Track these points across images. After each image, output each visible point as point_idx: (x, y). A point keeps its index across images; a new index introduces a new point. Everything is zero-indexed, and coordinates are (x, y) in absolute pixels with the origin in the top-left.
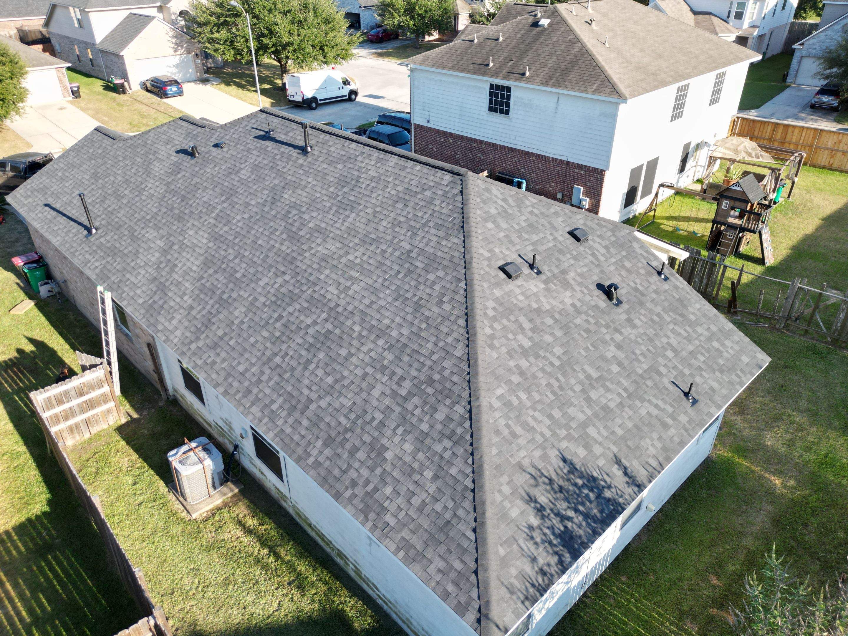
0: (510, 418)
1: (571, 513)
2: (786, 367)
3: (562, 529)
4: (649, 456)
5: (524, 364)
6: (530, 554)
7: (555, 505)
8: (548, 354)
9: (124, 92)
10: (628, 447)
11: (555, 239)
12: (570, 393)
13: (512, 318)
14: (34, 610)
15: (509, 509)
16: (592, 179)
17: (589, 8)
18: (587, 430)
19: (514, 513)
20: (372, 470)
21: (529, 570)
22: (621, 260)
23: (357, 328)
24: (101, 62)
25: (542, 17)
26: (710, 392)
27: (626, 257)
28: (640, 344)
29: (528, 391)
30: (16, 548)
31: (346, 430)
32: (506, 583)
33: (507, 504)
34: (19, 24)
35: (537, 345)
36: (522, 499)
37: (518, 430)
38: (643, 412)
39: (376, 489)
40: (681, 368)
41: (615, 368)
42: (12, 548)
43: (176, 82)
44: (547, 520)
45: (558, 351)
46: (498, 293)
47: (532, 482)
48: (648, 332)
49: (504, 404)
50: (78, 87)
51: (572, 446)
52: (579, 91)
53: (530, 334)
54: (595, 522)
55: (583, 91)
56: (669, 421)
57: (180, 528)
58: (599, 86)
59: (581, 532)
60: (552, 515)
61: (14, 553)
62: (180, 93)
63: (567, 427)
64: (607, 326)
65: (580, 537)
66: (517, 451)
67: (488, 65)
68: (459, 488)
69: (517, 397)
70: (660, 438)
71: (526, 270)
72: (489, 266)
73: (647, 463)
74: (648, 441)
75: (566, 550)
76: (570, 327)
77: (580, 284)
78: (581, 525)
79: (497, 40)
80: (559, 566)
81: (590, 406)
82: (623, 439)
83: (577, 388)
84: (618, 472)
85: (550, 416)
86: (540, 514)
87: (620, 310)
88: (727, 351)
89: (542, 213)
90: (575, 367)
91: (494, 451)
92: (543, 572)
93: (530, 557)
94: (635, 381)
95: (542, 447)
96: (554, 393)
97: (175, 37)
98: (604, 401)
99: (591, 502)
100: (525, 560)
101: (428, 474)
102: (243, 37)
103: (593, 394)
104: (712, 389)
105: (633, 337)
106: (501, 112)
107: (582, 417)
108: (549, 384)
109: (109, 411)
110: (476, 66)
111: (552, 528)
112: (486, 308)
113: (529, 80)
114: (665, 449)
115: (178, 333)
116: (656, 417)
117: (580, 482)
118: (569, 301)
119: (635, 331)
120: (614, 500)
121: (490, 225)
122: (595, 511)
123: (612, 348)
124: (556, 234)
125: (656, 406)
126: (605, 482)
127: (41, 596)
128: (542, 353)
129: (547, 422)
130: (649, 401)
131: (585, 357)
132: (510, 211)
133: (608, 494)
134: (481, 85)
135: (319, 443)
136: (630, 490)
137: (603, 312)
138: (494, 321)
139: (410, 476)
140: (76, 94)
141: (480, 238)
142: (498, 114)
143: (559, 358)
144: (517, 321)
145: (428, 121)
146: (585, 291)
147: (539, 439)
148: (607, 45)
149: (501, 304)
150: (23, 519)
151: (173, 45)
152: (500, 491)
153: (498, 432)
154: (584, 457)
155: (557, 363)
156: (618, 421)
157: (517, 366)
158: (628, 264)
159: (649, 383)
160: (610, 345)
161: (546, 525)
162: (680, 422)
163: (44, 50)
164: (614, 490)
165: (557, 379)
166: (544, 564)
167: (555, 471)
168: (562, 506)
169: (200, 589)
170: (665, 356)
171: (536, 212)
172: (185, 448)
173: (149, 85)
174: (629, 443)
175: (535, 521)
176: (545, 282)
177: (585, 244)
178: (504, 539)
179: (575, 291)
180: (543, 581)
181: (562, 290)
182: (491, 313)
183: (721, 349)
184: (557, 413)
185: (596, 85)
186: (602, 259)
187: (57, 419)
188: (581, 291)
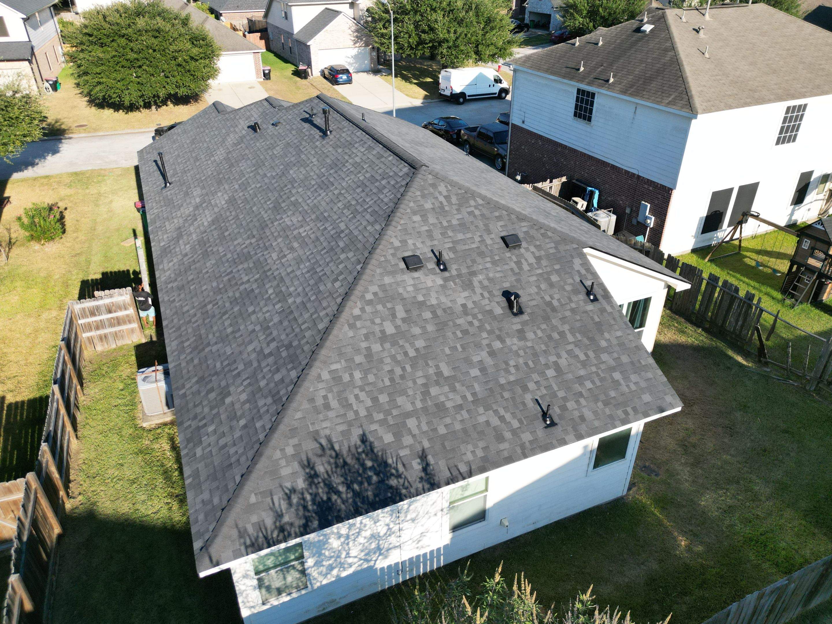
0: (331, 391)
1: (342, 489)
2: (787, 432)
3: (325, 498)
4: (462, 461)
5: (376, 347)
6: (279, 510)
7: (330, 477)
8: (407, 345)
9: (306, 77)
10: (444, 447)
11: (483, 241)
12: (410, 384)
13: (389, 305)
14: (6, 461)
15: (282, 468)
16: (660, 196)
17: (707, 15)
18: (407, 421)
19: (286, 471)
20: (212, 409)
21: (269, 522)
22: (549, 273)
23: (270, 291)
24: (296, 50)
25: (648, 22)
26: (578, 420)
27: (557, 271)
28: (519, 356)
29: (366, 373)
30: (22, 414)
31: (216, 373)
32: (240, 526)
33: (283, 463)
34: (249, 16)
35: (400, 333)
36: (301, 463)
37: (334, 403)
38: (482, 419)
39: (205, 425)
40: (556, 388)
41: (475, 372)
42: (19, 414)
43: (346, 71)
44: (314, 487)
45: (420, 343)
46: (387, 280)
47: (320, 452)
48: (536, 347)
49: (333, 379)
50: (270, 71)
51: (382, 432)
52: (654, 102)
53: (399, 322)
54: (363, 503)
55: (658, 103)
56: (508, 435)
57: (131, 431)
58: (674, 99)
59: (343, 506)
60: (322, 485)
61: (18, 418)
62: (349, 81)
63: (388, 413)
64: (490, 332)
65: (339, 511)
66: (322, 421)
67: (579, 69)
68: (254, 439)
69: (351, 375)
70: (485, 449)
71: (431, 265)
72: (393, 255)
73: (456, 466)
74: (470, 447)
75: (317, 518)
76: (448, 325)
77: (484, 287)
78: (347, 501)
79: (597, 44)
80: (302, 529)
81: (423, 400)
82: (443, 437)
83: (420, 381)
84: (416, 465)
85: (375, 400)
86: (310, 480)
87: (517, 320)
88: (628, 386)
89: (483, 215)
90: (429, 362)
91: (299, 415)
92: (282, 529)
93: (277, 512)
94: (491, 389)
95: (350, 424)
96: (392, 380)
97: (357, 31)
98: (442, 399)
99: (370, 484)
100: (271, 513)
101: (242, 422)
102: (406, 33)
103: (434, 391)
104: (582, 418)
105: (515, 348)
106: (584, 119)
107: (409, 408)
108: (391, 372)
109: (132, 331)
110: (568, 70)
111: (315, 496)
112: (366, 290)
113: (610, 88)
114: (485, 459)
115: (167, 274)
116: (494, 428)
117: (369, 464)
118: (460, 301)
119: (522, 343)
120: (397, 489)
121: (417, 218)
122: (370, 493)
123: (484, 354)
124: (486, 237)
125: (502, 418)
126: (397, 470)
127: (16, 453)
128: (401, 342)
129: (369, 403)
130: (496, 412)
131: (447, 355)
132: (447, 208)
133: (393, 482)
134: (570, 89)
135: (195, 380)
136: (420, 486)
137: (495, 318)
138: (367, 305)
139: (231, 420)
140: (267, 76)
141: (399, 227)
142: (581, 120)
143: (417, 350)
144: (393, 308)
145: (523, 122)
146: (486, 295)
147: (351, 416)
148: (707, 55)
149: (385, 291)
150: (38, 396)
151: (353, 39)
152: (282, 450)
153: (312, 400)
154: (389, 443)
155: (412, 353)
156: (448, 420)
157: (368, 349)
158: (554, 278)
159: (506, 395)
160: (483, 350)
161: (310, 491)
162: (521, 439)
163: (261, 38)
164: (401, 481)
165: (404, 369)
166: (288, 523)
167: (349, 447)
168: (337, 480)
169: (115, 480)
170: (542, 374)
171: (477, 212)
172: (153, 368)
173: (326, 72)
174: (446, 443)
175: (301, 484)
176: (446, 280)
177: (516, 251)
178: (262, 490)
179: (475, 293)
180: (278, 536)
181: (460, 289)
182: (369, 296)
183: (622, 382)
184: (383, 398)
185: (673, 97)
186: (526, 267)
187: (89, 327)
188: (482, 294)
